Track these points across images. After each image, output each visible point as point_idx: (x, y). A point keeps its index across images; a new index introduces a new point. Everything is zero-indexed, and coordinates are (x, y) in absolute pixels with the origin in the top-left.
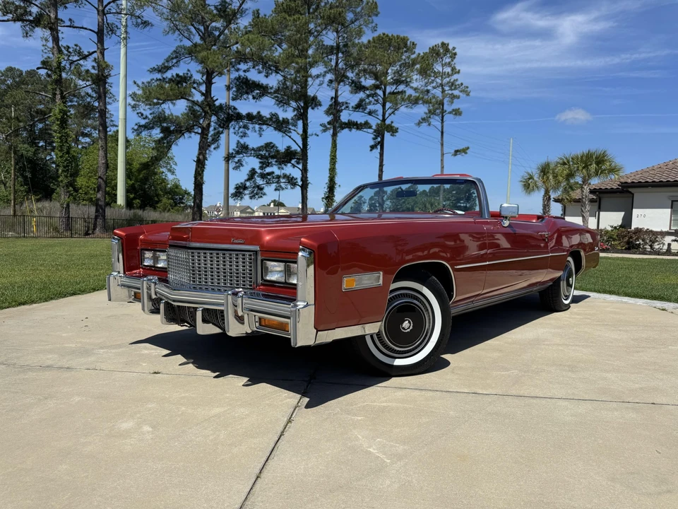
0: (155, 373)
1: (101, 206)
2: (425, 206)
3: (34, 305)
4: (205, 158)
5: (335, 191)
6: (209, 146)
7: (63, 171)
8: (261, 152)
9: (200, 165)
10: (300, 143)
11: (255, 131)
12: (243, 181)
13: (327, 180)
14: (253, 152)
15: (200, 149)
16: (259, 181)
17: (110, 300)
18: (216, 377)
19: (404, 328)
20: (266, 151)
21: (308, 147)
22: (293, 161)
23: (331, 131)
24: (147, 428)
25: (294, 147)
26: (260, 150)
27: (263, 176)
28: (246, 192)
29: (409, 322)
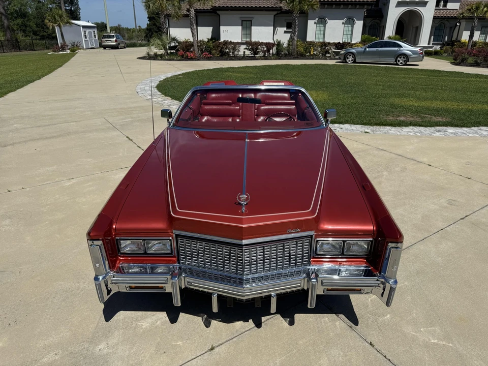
0: (211, 349)
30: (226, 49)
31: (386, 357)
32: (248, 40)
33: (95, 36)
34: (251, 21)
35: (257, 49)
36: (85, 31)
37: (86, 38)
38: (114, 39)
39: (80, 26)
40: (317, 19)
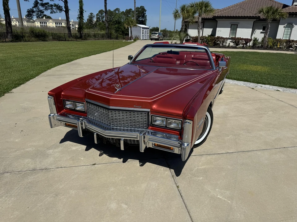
0: (93, 165)
2: (129, 23)
12: (31, 8)
16: (41, 8)
18: (122, 162)
27: (43, 5)
28: (34, 14)
30: (218, 41)
31: (181, 194)
32: (234, 36)
33: (148, 33)
34: (237, 25)
35: (238, 42)
36: (143, 30)
37: (143, 34)
38: (158, 35)
39: (141, 27)
40: (286, 24)
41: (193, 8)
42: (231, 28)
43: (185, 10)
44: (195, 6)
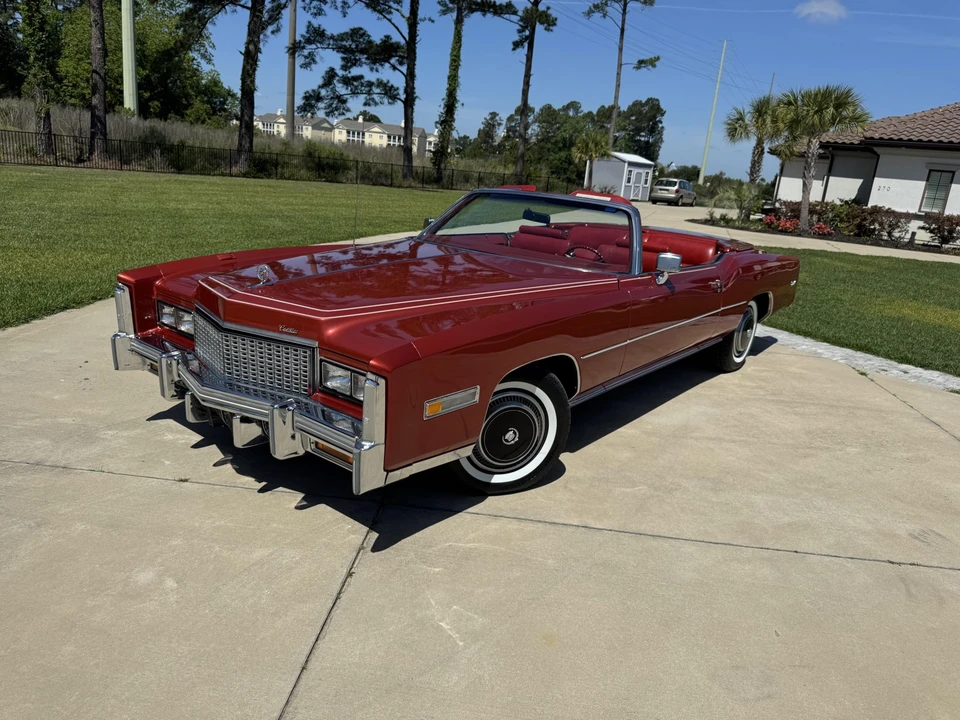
0: (182, 480)
1: (98, 118)
2: (587, 145)
3: (10, 330)
4: (258, 50)
5: (456, 112)
6: (263, 29)
7: (36, 59)
8: (344, 43)
9: (250, 61)
10: (406, 32)
11: (336, 8)
12: (315, 87)
13: (444, 94)
14: (331, 42)
15: (249, 35)
16: (341, 89)
17: (117, 369)
18: (262, 490)
19: (507, 441)
20: (353, 41)
21: (418, 38)
22: (393, 61)
23: (455, 15)
24: (170, 583)
25: (396, 38)
26: (342, 40)
27: (346, 81)
28: (321, 105)
29: (515, 433)
31: (339, 593)
32: (936, 211)
33: (646, 180)
34: (954, 173)
35: (951, 231)
36: (630, 171)
37: (629, 181)
38: (676, 187)
39: (625, 162)
41: (793, 107)
42: (927, 180)
43: (766, 113)
44: (800, 103)
